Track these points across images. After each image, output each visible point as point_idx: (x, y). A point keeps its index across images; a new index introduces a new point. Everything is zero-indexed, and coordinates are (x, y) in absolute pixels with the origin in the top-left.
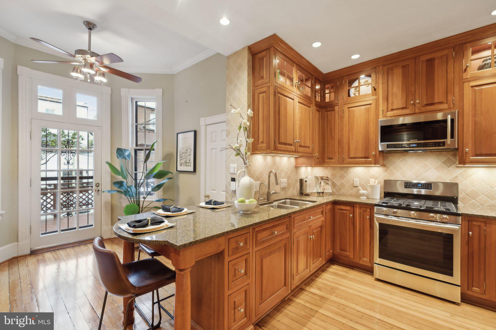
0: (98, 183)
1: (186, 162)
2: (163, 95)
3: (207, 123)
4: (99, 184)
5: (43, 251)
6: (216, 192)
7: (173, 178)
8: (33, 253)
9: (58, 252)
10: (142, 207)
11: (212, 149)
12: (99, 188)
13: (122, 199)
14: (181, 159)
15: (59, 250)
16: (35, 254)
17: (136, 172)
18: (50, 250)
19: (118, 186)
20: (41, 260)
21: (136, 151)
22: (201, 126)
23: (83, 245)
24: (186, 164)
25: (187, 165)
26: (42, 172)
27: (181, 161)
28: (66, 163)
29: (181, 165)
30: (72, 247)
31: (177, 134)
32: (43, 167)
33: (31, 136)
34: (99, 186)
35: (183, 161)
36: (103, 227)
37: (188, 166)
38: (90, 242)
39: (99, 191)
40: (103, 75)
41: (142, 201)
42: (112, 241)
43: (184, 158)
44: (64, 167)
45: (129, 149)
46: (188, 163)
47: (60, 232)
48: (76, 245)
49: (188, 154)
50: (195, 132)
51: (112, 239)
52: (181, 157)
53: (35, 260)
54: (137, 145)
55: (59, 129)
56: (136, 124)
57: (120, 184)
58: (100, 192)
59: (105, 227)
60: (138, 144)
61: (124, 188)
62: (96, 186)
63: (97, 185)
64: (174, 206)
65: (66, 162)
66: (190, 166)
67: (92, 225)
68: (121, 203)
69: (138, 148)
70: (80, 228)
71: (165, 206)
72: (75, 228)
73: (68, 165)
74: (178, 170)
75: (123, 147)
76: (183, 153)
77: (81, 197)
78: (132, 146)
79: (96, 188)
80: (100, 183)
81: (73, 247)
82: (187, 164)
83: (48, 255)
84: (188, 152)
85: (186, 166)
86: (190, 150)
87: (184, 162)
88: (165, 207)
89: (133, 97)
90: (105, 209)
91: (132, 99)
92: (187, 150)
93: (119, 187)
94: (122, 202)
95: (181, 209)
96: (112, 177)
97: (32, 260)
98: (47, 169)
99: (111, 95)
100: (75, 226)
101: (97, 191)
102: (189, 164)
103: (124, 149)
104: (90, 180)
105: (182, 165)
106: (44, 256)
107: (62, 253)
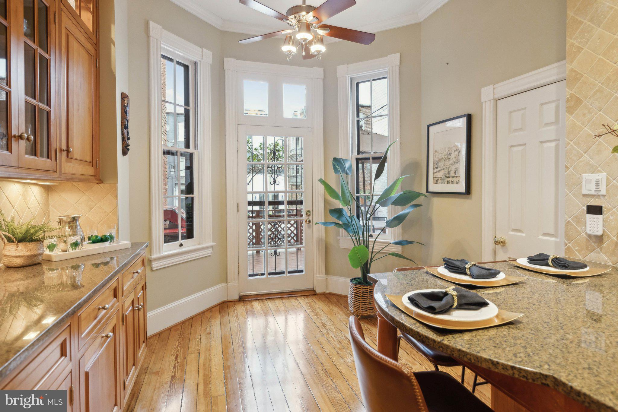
0: (309, 211)
1: (448, 175)
2: (400, 64)
3: (497, 96)
4: (310, 213)
5: (250, 298)
6: (524, 235)
7: (421, 205)
8: (242, 299)
9: (266, 302)
10: (372, 251)
11: (511, 147)
12: (310, 218)
13: (339, 236)
14: (436, 170)
15: (267, 300)
16: (243, 301)
17: (358, 195)
18: (258, 298)
19: (337, 215)
20: (250, 311)
21: (358, 160)
22: (484, 104)
23: (293, 298)
24: (447, 179)
25: (451, 182)
26: (248, 194)
27: (436, 174)
28: (272, 183)
29: (437, 182)
30: (280, 299)
31: (428, 127)
32: (249, 189)
33: (238, 148)
34: (310, 214)
35: (441, 174)
36: (315, 276)
37: (453, 182)
38: (300, 295)
39: (310, 221)
40: (321, 40)
41: (371, 242)
42: (327, 298)
43: (444, 169)
44: (271, 188)
45: (349, 158)
46: (453, 177)
47: (267, 276)
48: (286, 296)
49: (451, 161)
50: (469, 118)
51: (327, 295)
52: (437, 168)
53: (244, 309)
54: (359, 153)
55: (264, 135)
56: (358, 119)
57: (338, 212)
58: (311, 223)
59: (317, 275)
60: (361, 150)
61: (344, 219)
62: (306, 215)
63: (308, 213)
64: (474, 263)
65: (272, 180)
66: (457, 183)
67: (302, 271)
68: (338, 241)
69: (361, 156)
70: (289, 272)
71: (453, 261)
72: (283, 273)
73: (275, 185)
74: (431, 190)
75: (341, 156)
76: (440, 160)
77: (289, 229)
78: (353, 155)
79: (307, 218)
80: (311, 210)
81: (282, 298)
82: (450, 179)
83: (256, 305)
84: (453, 156)
85: (448, 182)
86: (457, 153)
87: (444, 177)
88: (453, 264)
89: (353, 76)
90: (317, 249)
91: (352, 79)
92: (449, 154)
93: (338, 218)
94: (340, 240)
95: (492, 271)
96: (326, 202)
97: (240, 308)
98: (254, 190)
99: (323, 79)
100: (283, 269)
101: (308, 222)
102: (455, 180)
103: (342, 159)
104: (299, 207)
105: (440, 181)
106: (252, 306)
107: (270, 304)
